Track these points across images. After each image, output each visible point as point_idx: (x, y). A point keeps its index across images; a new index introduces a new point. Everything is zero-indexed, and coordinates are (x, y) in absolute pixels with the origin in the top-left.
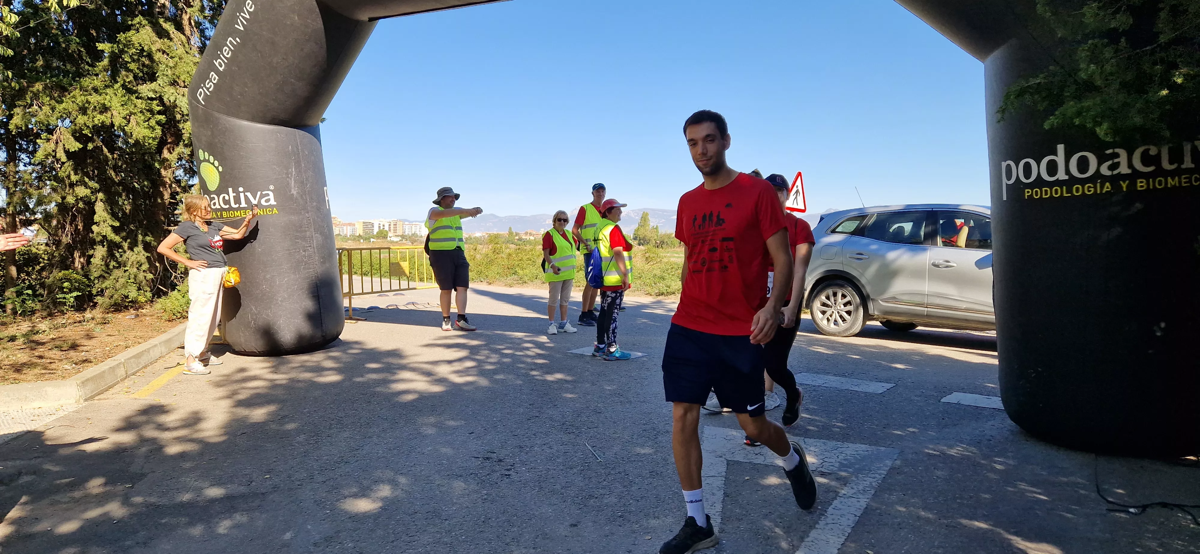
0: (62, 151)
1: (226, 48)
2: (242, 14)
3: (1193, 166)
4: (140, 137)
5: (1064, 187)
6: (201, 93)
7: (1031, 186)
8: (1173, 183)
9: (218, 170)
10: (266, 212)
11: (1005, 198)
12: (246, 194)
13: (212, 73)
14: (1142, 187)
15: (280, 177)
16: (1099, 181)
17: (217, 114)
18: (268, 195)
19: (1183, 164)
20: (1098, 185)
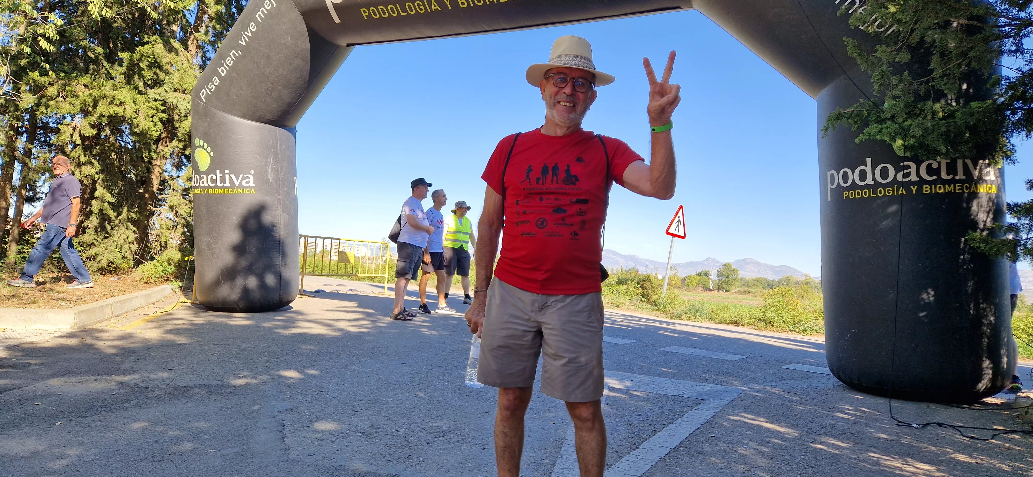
0: (78, 135)
1: (229, 58)
2: (246, 33)
3: (964, 177)
4: (146, 127)
5: (871, 190)
6: (204, 92)
7: (848, 189)
8: (950, 190)
9: (210, 155)
10: (245, 191)
11: (829, 199)
12: (231, 175)
13: (215, 77)
14: (927, 191)
15: (260, 164)
16: (896, 186)
17: (215, 110)
18: (249, 178)
19: (957, 175)
20: (895, 188)
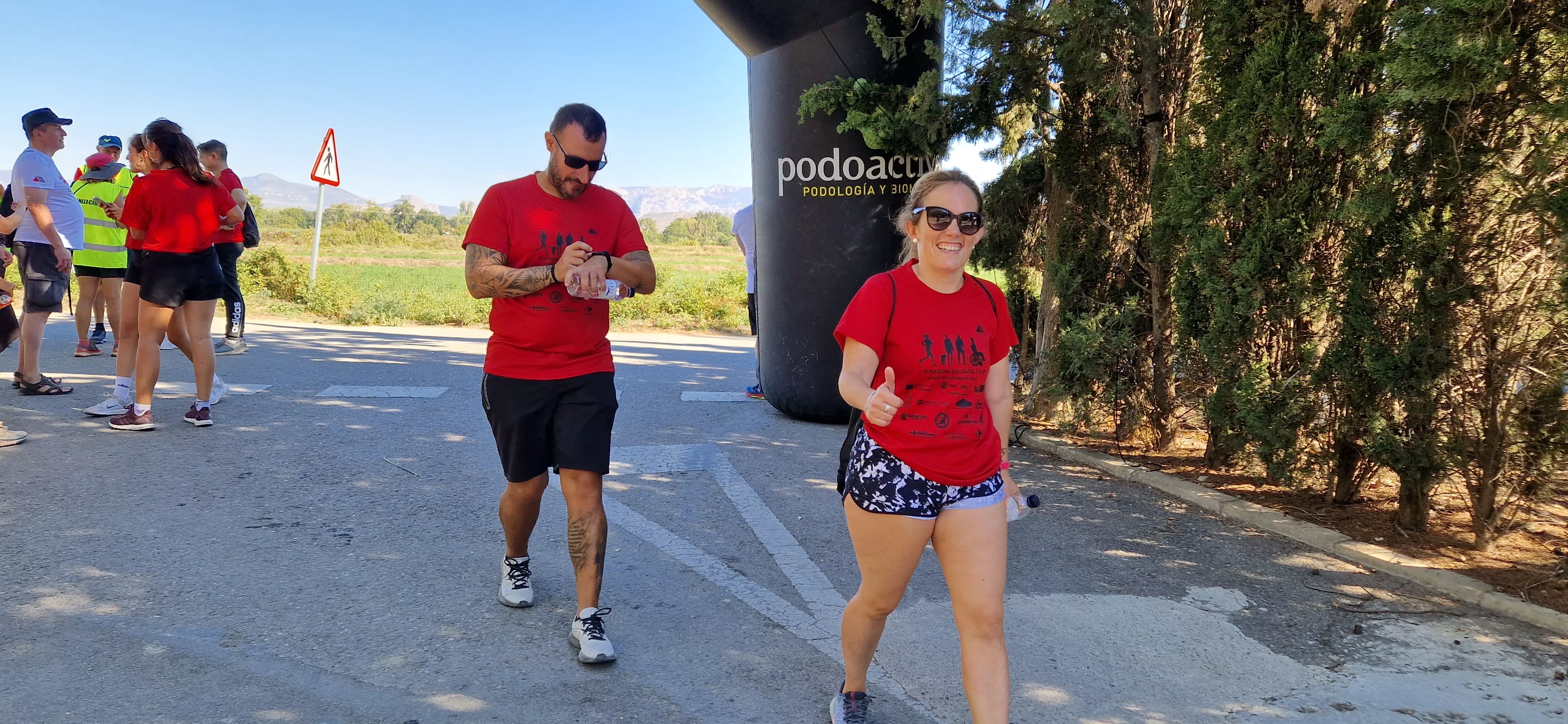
7: (810, 184)
